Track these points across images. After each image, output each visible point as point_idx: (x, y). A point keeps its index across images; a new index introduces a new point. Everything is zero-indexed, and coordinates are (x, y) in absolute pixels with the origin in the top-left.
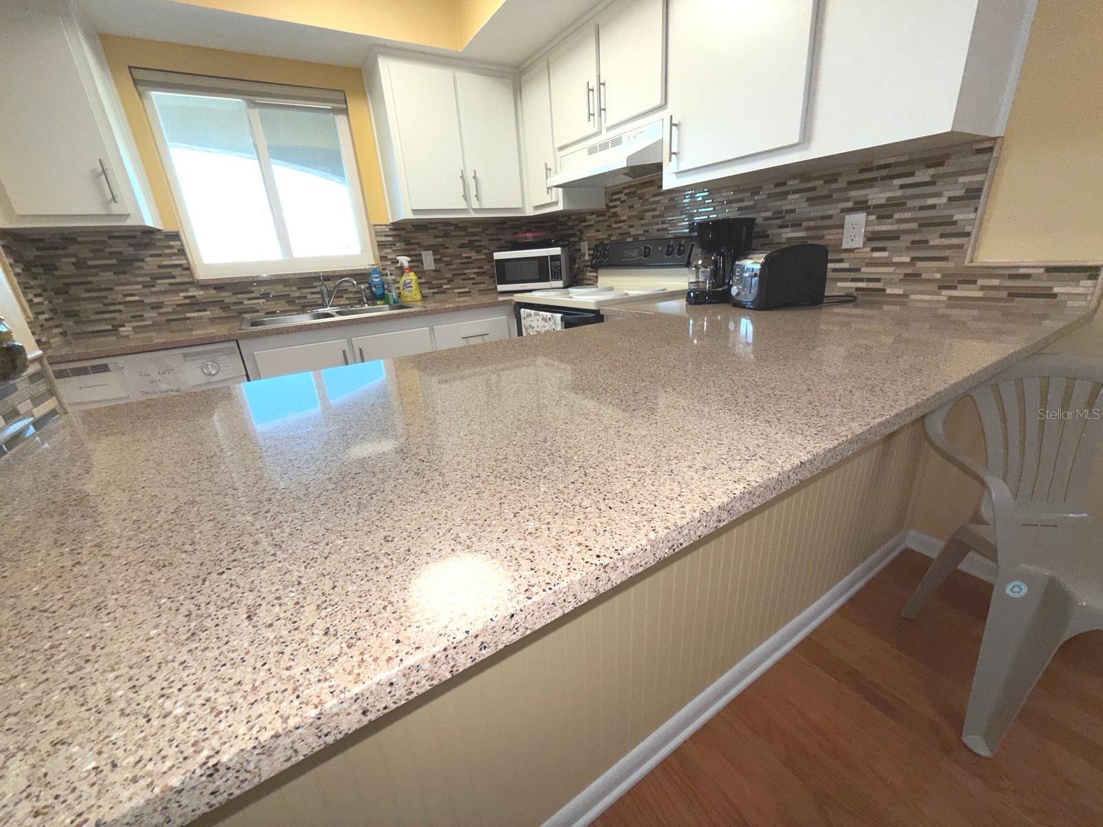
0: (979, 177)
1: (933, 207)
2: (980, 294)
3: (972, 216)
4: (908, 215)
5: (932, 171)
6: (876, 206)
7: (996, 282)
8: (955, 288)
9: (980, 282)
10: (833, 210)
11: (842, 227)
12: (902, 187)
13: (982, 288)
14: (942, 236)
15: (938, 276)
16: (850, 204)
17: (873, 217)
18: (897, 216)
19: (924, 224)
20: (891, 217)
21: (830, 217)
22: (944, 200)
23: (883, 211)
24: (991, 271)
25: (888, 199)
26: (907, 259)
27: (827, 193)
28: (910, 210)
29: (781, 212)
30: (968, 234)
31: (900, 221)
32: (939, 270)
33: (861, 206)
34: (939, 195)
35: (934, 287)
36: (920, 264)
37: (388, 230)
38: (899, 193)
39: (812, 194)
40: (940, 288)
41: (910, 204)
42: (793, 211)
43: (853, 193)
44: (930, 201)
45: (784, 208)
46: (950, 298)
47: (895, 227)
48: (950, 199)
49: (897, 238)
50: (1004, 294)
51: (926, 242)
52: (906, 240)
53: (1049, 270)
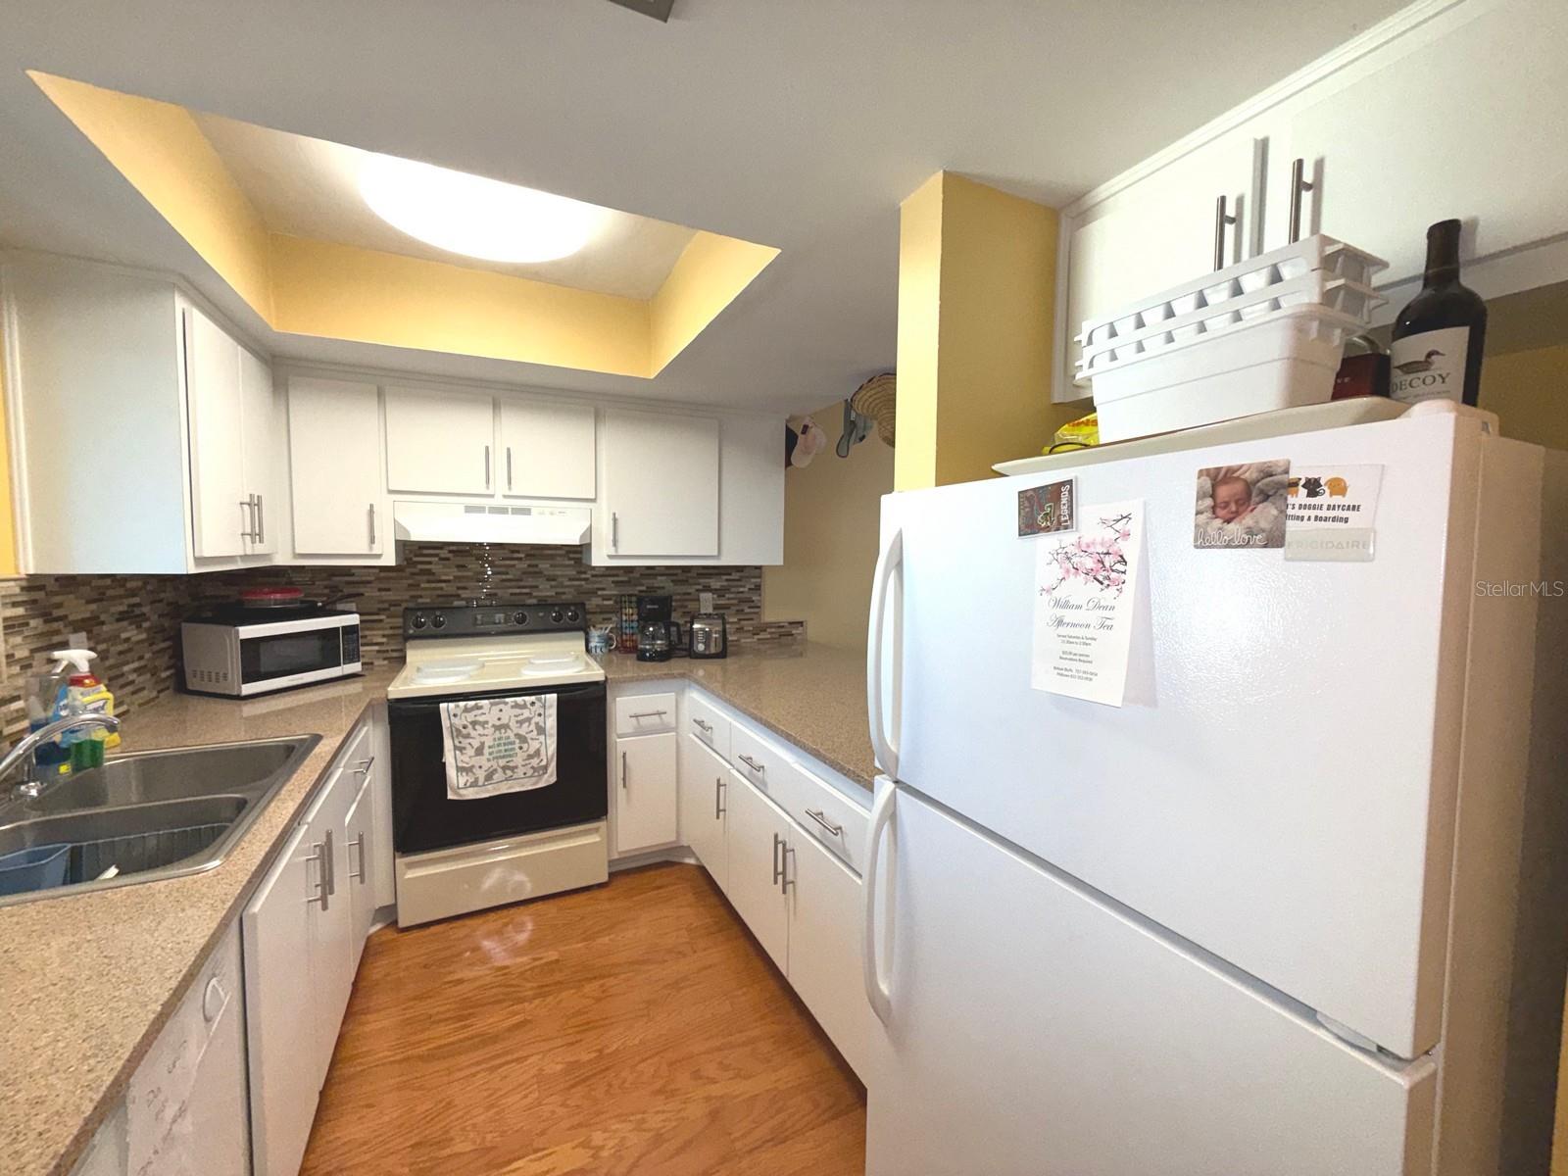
0: (759, 580)
1: (742, 592)
2: (769, 636)
3: (758, 598)
4: (732, 596)
5: (738, 574)
6: (716, 590)
7: (773, 630)
8: (758, 634)
9: (768, 630)
10: (692, 590)
11: (698, 600)
12: (727, 580)
13: (770, 633)
14: (749, 607)
15: (751, 628)
16: (700, 587)
17: (715, 596)
18: (727, 596)
19: (742, 601)
20: (724, 596)
21: (689, 594)
22: (746, 589)
23: (720, 592)
24: (770, 625)
25: (722, 586)
26: (735, 620)
27: (684, 578)
28: (732, 593)
29: (653, 587)
30: (759, 607)
31: (729, 599)
32: (752, 625)
33: (707, 589)
34: (744, 586)
35: (750, 635)
36: (743, 622)
37: (17, 590)
38: (725, 584)
39: (674, 578)
40: (754, 634)
41: (733, 590)
42: (663, 588)
43: (701, 581)
44: (741, 589)
45: (656, 585)
46: (759, 639)
47: (727, 602)
48: (750, 589)
49: (729, 608)
50: (777, 636)
51: (742, 610)
52: (734, 608)
53: (790, 623)
